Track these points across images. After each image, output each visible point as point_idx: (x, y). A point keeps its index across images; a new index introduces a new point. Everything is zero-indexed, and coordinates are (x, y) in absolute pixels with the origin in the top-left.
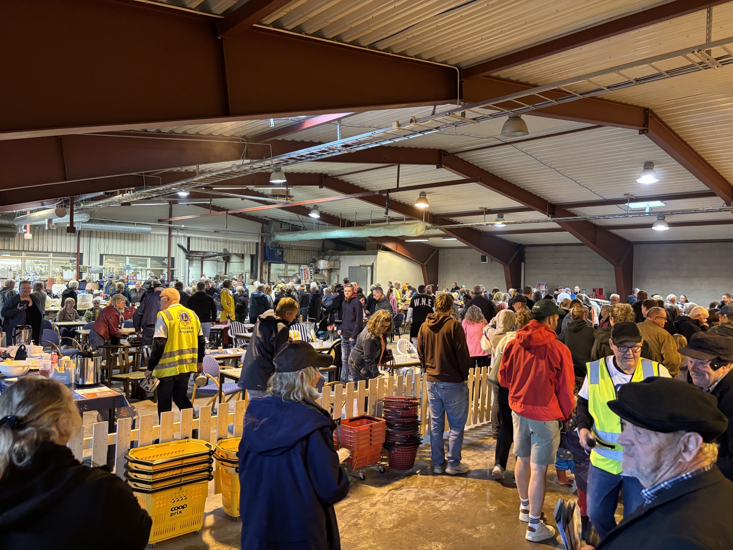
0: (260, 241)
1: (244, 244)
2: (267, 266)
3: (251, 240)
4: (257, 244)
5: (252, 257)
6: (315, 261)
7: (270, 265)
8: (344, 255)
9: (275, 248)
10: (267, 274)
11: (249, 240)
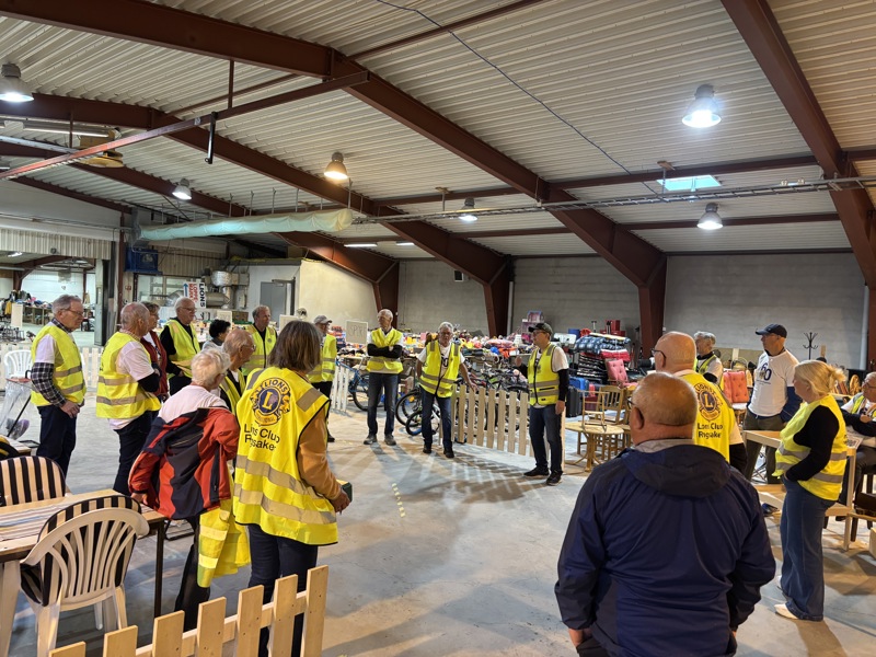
0: (117, 239)
1: (89, 243)
2: (132, 278)
3: (100, 237)
4: (113, 243)
5: (105, 263)
6: (208, 273)
7: (136, 278)
8: (255, 264)
9: (143, 250)
10: (131, 291)
11: (97, 238)
